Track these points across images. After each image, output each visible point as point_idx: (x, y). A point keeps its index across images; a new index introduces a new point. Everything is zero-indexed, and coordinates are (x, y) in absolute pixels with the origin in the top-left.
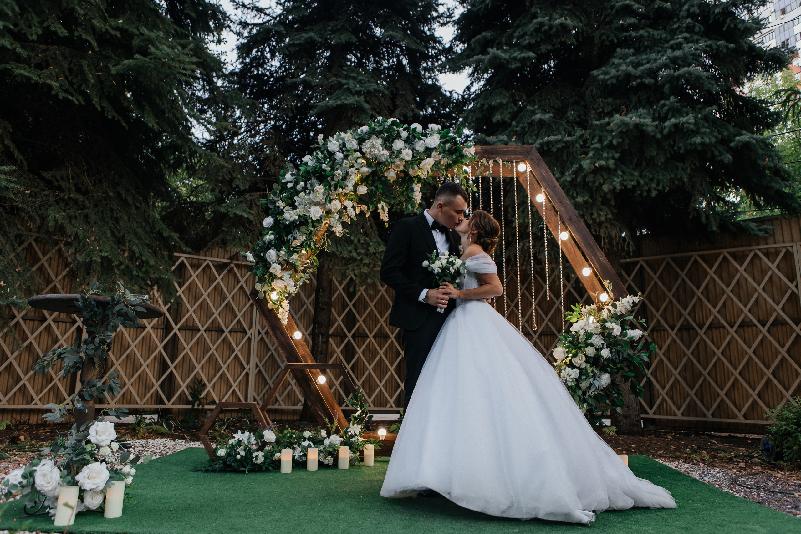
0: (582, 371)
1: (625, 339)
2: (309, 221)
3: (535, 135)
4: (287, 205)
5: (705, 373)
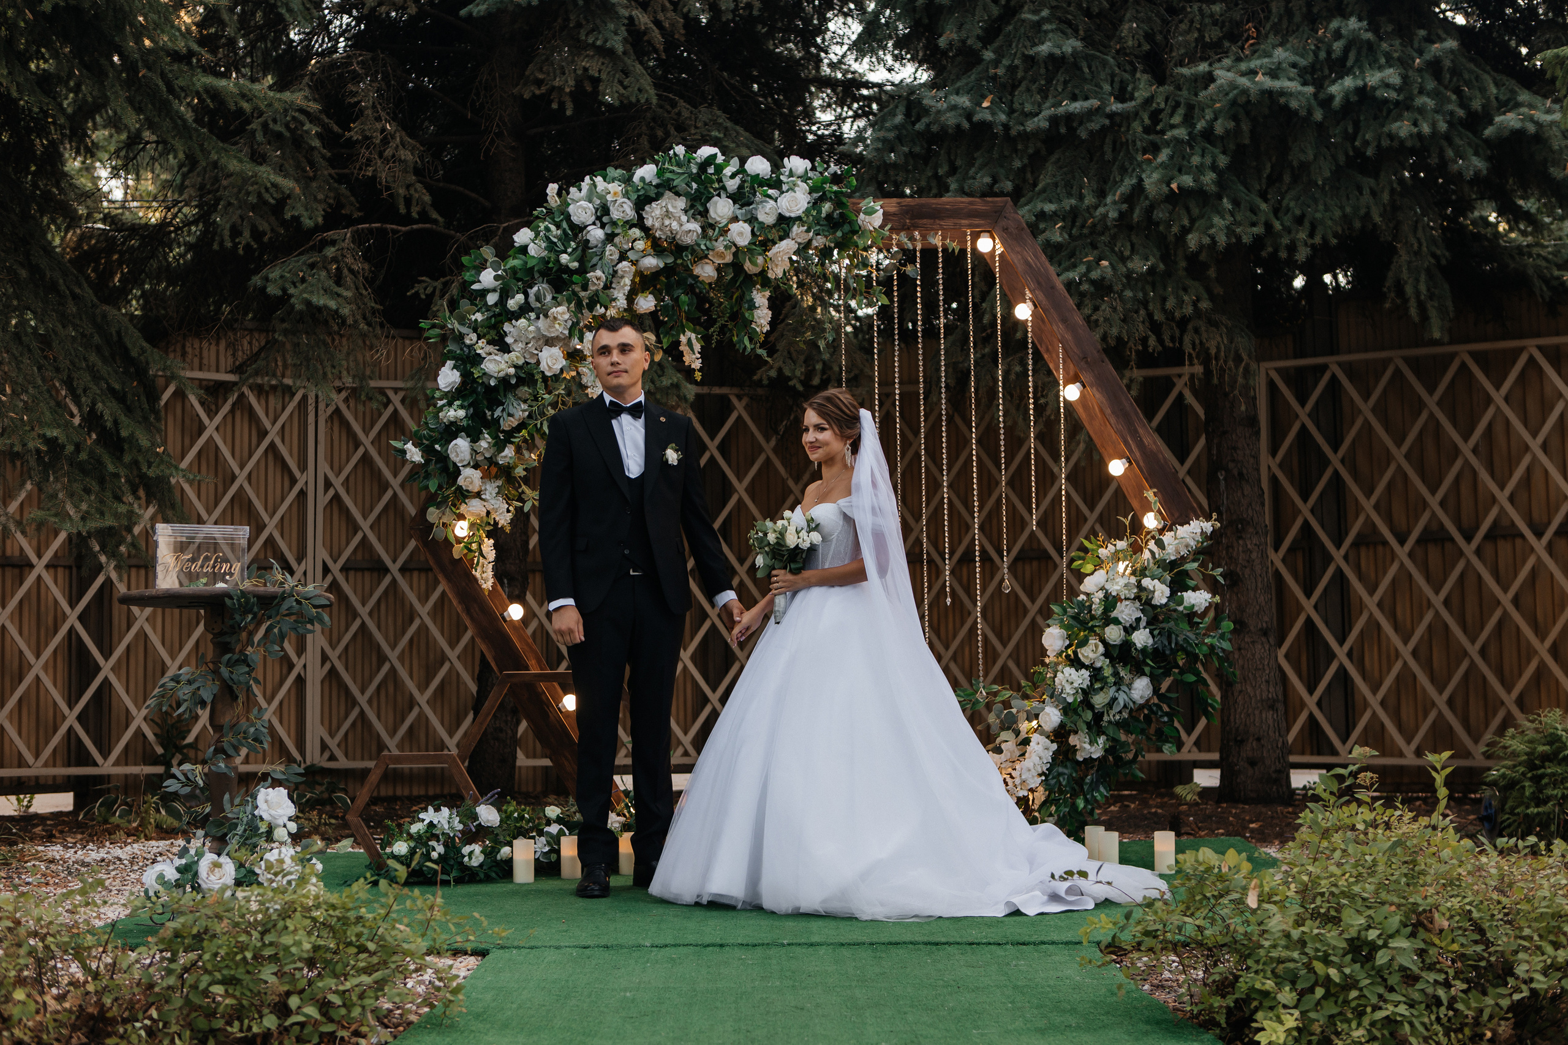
0: (1096, 674)
1: (1180, 608)
2: (538, 377)
3: (1040, 91)
4: (489, 343)
5: (1473, 650)
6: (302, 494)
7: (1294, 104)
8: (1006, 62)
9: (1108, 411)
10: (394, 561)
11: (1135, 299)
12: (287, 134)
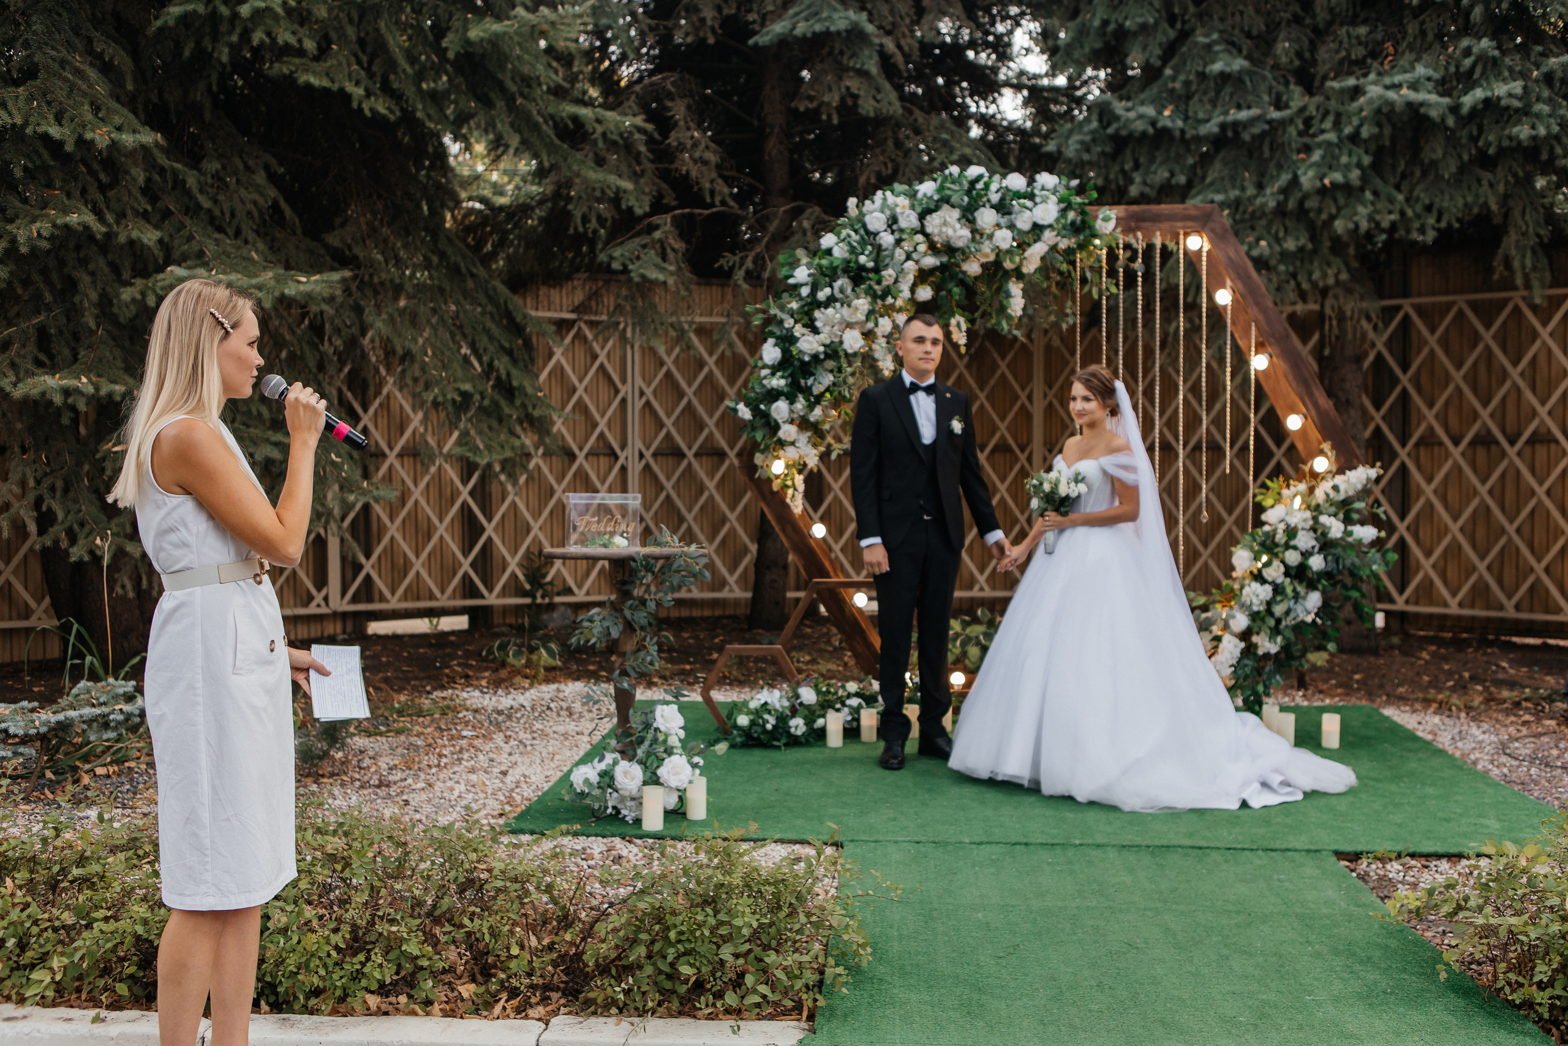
0: (1278, 589)
2: (842, 354)
3: (1211, 101)
4: (804, 326)
5: (1511, 529)
6: (624, 401)
7: (1434, 114)
8: (1182, 77)
9: (1291, 377)
10: (690, 448)
11: (1287, 272)
12: (621, 142)
